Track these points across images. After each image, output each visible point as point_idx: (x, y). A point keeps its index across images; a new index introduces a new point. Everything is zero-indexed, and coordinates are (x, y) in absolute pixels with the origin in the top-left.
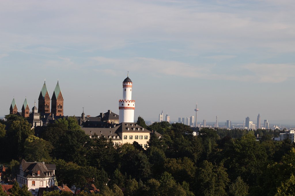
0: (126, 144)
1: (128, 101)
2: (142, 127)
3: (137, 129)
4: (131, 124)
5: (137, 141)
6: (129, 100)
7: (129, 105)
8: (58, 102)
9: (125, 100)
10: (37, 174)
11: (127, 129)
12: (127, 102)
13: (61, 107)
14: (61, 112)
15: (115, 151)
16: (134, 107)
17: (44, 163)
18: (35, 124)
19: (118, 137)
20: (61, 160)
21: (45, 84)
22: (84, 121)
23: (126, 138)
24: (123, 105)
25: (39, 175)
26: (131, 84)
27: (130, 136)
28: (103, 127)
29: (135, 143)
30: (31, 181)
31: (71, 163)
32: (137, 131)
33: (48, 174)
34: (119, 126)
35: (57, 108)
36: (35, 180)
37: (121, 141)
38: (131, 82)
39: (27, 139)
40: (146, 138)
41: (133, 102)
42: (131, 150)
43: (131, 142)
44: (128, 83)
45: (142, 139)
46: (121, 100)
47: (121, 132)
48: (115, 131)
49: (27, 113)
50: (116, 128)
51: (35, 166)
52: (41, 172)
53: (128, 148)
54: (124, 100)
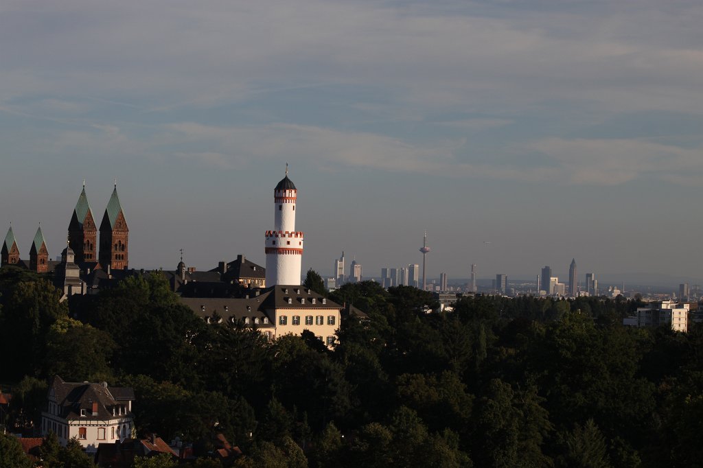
0: (289, 338)
1: (287, 235)
2: (320, 296)
3: (310, 300)
4: (295, 288)
5: (311, 328)
6: (290, 232)
7: (288, 243)
8: (117, 236)
9: (280, 232)
10: (90, 411)
11: (287, 301)
12: (284, 236)
13: (123, 247)
14: (123, 258)
15: (264, 355)
16: (301, 247)
17: (106, 384)
18: (70, 290)
19: (266, 321)
20: (144, 378)
21: (83, 194)
22: (184, 281)
23: (284, 321)
24: (274, 243)
25: (94, 414)
26: (293, 194)
27: (293, 317)
28: (228, 296)
29: (307, 334)
30: (77, 428)
31: (167, 385)
32: (309, 305)
33: (117, 412)
34: (267, 294)
35: (113, 250)
36: (86, 425)
37: (272, 330)
38: (295, 189)
39: (54, 326)
40: (331, 321)
41: (299, 235)
42: (300, 350)
43: (298, 331)
44: (287, 191)
45: (322, 323)
46: (269, 232)
47: (274, 308)
48: (258, 306)
49: (43, 262)
50: (260, 299)
51: (85, 390)
52: (100, 406)
53: (293, 347)
54: (277, 231)
